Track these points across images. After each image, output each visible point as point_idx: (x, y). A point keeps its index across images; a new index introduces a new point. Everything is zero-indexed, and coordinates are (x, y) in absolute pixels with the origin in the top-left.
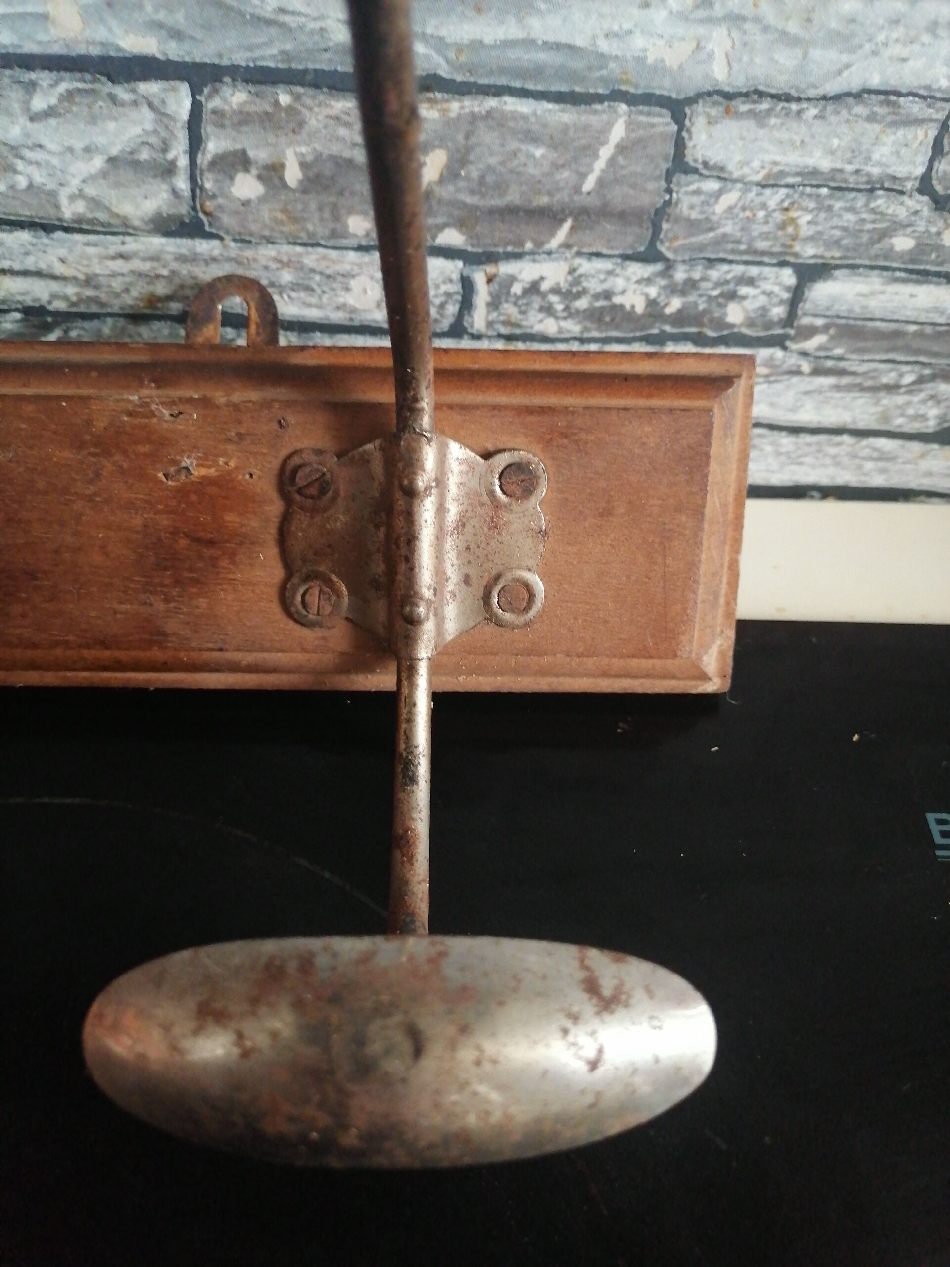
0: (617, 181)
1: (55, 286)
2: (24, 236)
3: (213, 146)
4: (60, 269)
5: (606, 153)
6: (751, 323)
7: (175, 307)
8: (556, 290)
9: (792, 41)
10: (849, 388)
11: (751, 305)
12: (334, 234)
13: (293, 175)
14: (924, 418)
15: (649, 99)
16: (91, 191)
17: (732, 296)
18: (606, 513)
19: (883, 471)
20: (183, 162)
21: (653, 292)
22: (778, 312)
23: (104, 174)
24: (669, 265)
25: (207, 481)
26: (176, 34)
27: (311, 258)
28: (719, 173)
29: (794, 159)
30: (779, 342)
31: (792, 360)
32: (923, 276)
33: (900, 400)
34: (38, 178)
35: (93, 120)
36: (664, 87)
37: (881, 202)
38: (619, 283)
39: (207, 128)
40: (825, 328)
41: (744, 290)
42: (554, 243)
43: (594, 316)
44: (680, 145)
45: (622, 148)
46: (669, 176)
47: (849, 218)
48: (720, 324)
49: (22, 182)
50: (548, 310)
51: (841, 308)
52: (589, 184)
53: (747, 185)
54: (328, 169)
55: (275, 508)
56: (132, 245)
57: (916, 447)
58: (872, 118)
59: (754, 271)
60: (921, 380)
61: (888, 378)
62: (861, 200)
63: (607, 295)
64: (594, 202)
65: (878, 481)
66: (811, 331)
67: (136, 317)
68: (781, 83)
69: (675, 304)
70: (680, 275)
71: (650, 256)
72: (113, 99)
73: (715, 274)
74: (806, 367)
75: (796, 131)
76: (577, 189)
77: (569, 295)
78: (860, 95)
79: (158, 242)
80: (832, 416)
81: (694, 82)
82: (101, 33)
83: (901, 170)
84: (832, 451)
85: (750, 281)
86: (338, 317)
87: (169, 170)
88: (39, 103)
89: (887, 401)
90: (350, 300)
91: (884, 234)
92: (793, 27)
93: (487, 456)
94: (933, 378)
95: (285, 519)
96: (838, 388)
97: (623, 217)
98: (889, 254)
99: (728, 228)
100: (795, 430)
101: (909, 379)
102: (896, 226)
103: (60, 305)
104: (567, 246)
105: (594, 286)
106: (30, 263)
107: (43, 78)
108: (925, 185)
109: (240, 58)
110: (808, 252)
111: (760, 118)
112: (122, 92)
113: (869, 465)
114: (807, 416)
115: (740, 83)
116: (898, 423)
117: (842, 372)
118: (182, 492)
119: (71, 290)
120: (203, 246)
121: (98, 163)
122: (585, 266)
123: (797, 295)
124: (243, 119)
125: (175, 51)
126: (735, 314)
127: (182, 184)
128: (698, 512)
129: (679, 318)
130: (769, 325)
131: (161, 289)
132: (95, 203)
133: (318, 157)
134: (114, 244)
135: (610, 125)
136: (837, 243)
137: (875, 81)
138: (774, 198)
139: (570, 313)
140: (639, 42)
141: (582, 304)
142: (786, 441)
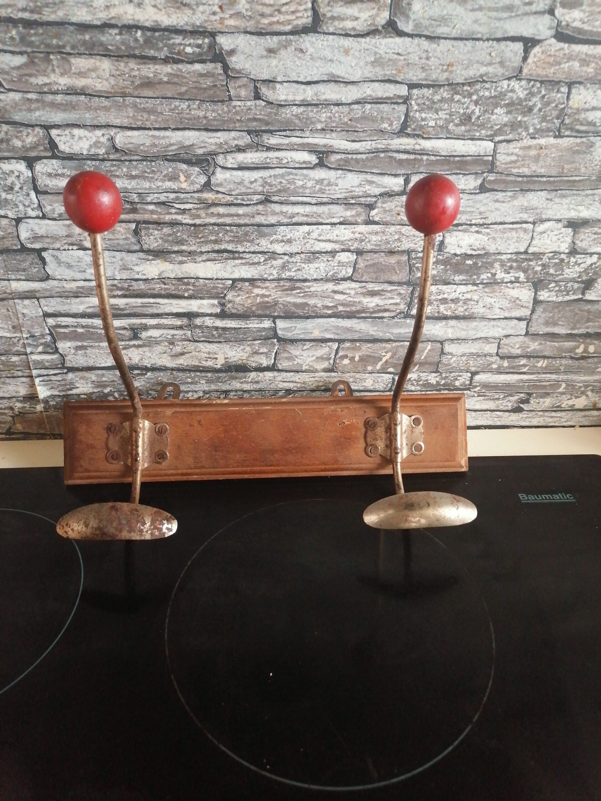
0: (429, 357)
1: (295, 384)
2: (292, 374)
3: (341, 354)
4: (298, 380)
5: (426, 351)
6: (461, 385)
7: (323, 388)
8: (414, 380)
9: (465, 330)
10: (487, 400)
11: (461, 381)
12: (364, 370)
13: (357, 359)
14: (508, 406)
15: (435, 341)
16: (311, 364)
17: (456, 379)
18: (436, 428)
19: (500, 421)
20: (333, 357)
21: (438, 379)
22: (468, 382)
23: (314, 360)
24: (441, 373)
25: (348, 425)
26: (338, 334)
27: (358, 376)
28: (451, 354)
29: (468, 351)
30: (469, 389)
31: (472, 393)
32: (501, 373)
33: (501, 402)
34: (300, 361)
35: (316, 350)
36: (438, 339)
37: (488, 358)
38: (429, 378)
39: (340, 350)
40: (479, 386)
41: (459, 378)
42: (414, 370)
43: (424, 385)
44: (442, 349)
45: (430, 350)
46: (440, 355)
47: (481, 362)
48: (454, 386)
49: (296, 363)
50: (413, 384)
51: (483, 381)
52: (423, 358)
53: (458, 356)
54: (365, 357)
55: (363, 430)
56: (317, 374)
57: (507, 413)
58: (483, 342)
59: (461, 374)
60: (505, 397)
61: (497, 396)
62: (484, 358)
63: (427, 380)
64: (424, 361)
65: (499, 423)
66: (476, 387)
67: (313, 391)
68: (463, 337)
69: (443, 382)
70: (444, 375)
71: (437, 371)
72: (321, 346)
73: (452, 375)
74: (476, 395)
75: (467, 345)
76: (420, 359)
77: (418, 381)
78: (480, 338)
79: (323, 373)
80: (484, 407)
81: (445, 337)
82: (323, 335)
83: (491, 352)
84: (486, 416)
85: (460, 376)
86: (362, 388)
87: (330, 359)
88: (305, 348)
89: (497, 402)
90: (365, 384)
91: (490, 365)
92: (464, 328)
93: (410, 417)
94: (508, 396)
95: (366, 433)
96: (484, 400)
97: (430, 364)
98: (492, 368)
99: (454, 365)
100: (475, 411)
101: (502, 397)
102: (492, 363)
103: (295, 389)
104: (417, 370)
105: (424, 378)
106: (291, 380)
107: (307, 343)
108: (497, 354)
109: (350, 338)
110: (473, 369)
111: (459, 344)
112: (323, 345)
113: (496, 419)
114: (478, 407)
115: (455, 337)
116: (501, 408)
117: (485, 396)
118: (343, 428)
119: (299, 385)
120: (333, 374)
121: (314, 358)
122: (422, 374)
123: (472, 379)
124: (348, 348)
125: (337, 337)
126: (457, 383)
127: (332, 362)
128: (457, 427)
129: (444, 385)
130: (466, 385)
131: (321, 384)
132: (311, 366)
133: (363, 355)
134: (312, 375)
135: (426, 347)
136: (479, 367)
137: (483, 336)
138: (464, 358)
139: (418, 385)
140: (433, 331)
141: (421, 383)
142: (473, 414)
